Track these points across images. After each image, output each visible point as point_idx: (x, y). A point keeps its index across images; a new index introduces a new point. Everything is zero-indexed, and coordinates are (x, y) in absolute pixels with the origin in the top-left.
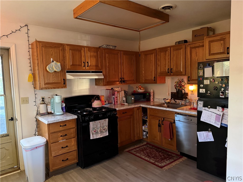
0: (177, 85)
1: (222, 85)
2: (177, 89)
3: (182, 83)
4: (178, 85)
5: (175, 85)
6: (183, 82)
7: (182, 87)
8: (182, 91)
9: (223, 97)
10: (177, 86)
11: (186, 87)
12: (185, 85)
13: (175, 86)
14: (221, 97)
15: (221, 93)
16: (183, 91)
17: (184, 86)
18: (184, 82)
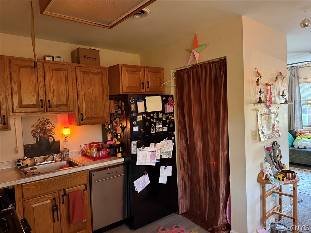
0: (37, 129)
1: (153, 121)
2: (39, 138)
3: (47, 127)
4: (39, 131)
5: (33, 130)
6: (48, 123)
7: (48, 133)
8: (48, 139)
9: (154, 132)
10: (38, 133)
11: (55, 132)
12: (52, 129)
13: (32, 132)
14: (152, 132)
15: (152, 129)
16: (50, 139)
17: (52, 131)
18: (51, 124)
